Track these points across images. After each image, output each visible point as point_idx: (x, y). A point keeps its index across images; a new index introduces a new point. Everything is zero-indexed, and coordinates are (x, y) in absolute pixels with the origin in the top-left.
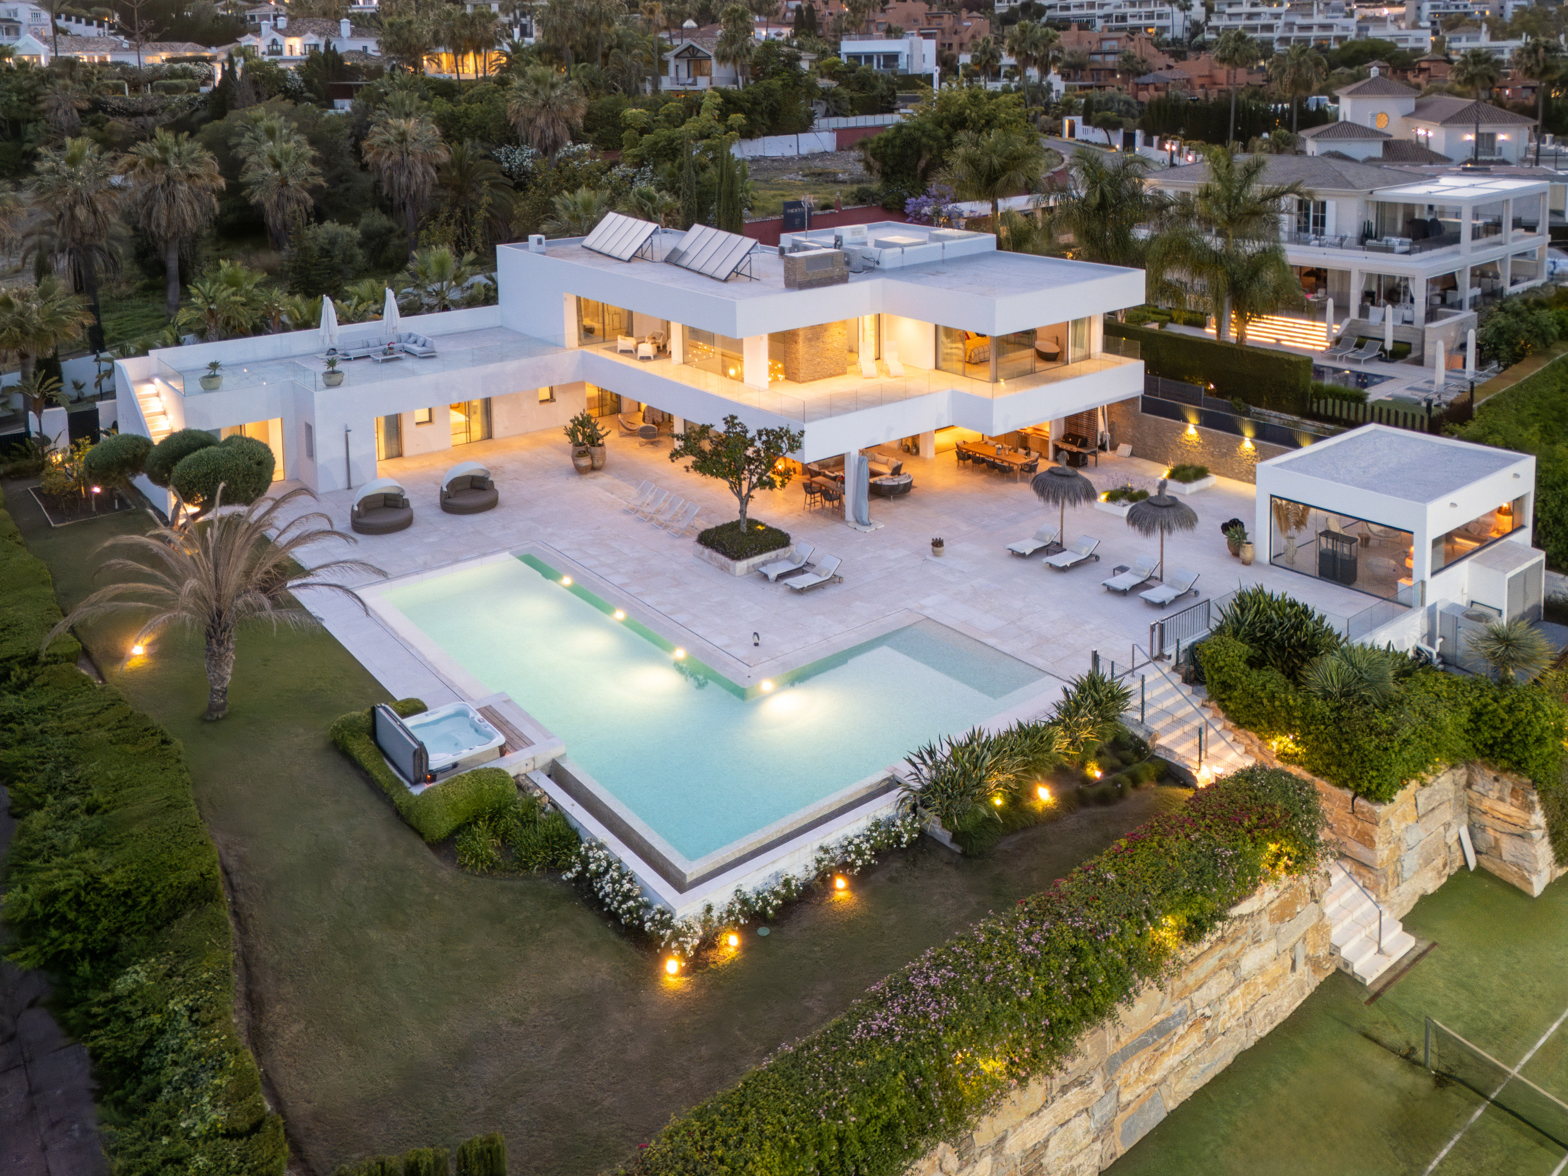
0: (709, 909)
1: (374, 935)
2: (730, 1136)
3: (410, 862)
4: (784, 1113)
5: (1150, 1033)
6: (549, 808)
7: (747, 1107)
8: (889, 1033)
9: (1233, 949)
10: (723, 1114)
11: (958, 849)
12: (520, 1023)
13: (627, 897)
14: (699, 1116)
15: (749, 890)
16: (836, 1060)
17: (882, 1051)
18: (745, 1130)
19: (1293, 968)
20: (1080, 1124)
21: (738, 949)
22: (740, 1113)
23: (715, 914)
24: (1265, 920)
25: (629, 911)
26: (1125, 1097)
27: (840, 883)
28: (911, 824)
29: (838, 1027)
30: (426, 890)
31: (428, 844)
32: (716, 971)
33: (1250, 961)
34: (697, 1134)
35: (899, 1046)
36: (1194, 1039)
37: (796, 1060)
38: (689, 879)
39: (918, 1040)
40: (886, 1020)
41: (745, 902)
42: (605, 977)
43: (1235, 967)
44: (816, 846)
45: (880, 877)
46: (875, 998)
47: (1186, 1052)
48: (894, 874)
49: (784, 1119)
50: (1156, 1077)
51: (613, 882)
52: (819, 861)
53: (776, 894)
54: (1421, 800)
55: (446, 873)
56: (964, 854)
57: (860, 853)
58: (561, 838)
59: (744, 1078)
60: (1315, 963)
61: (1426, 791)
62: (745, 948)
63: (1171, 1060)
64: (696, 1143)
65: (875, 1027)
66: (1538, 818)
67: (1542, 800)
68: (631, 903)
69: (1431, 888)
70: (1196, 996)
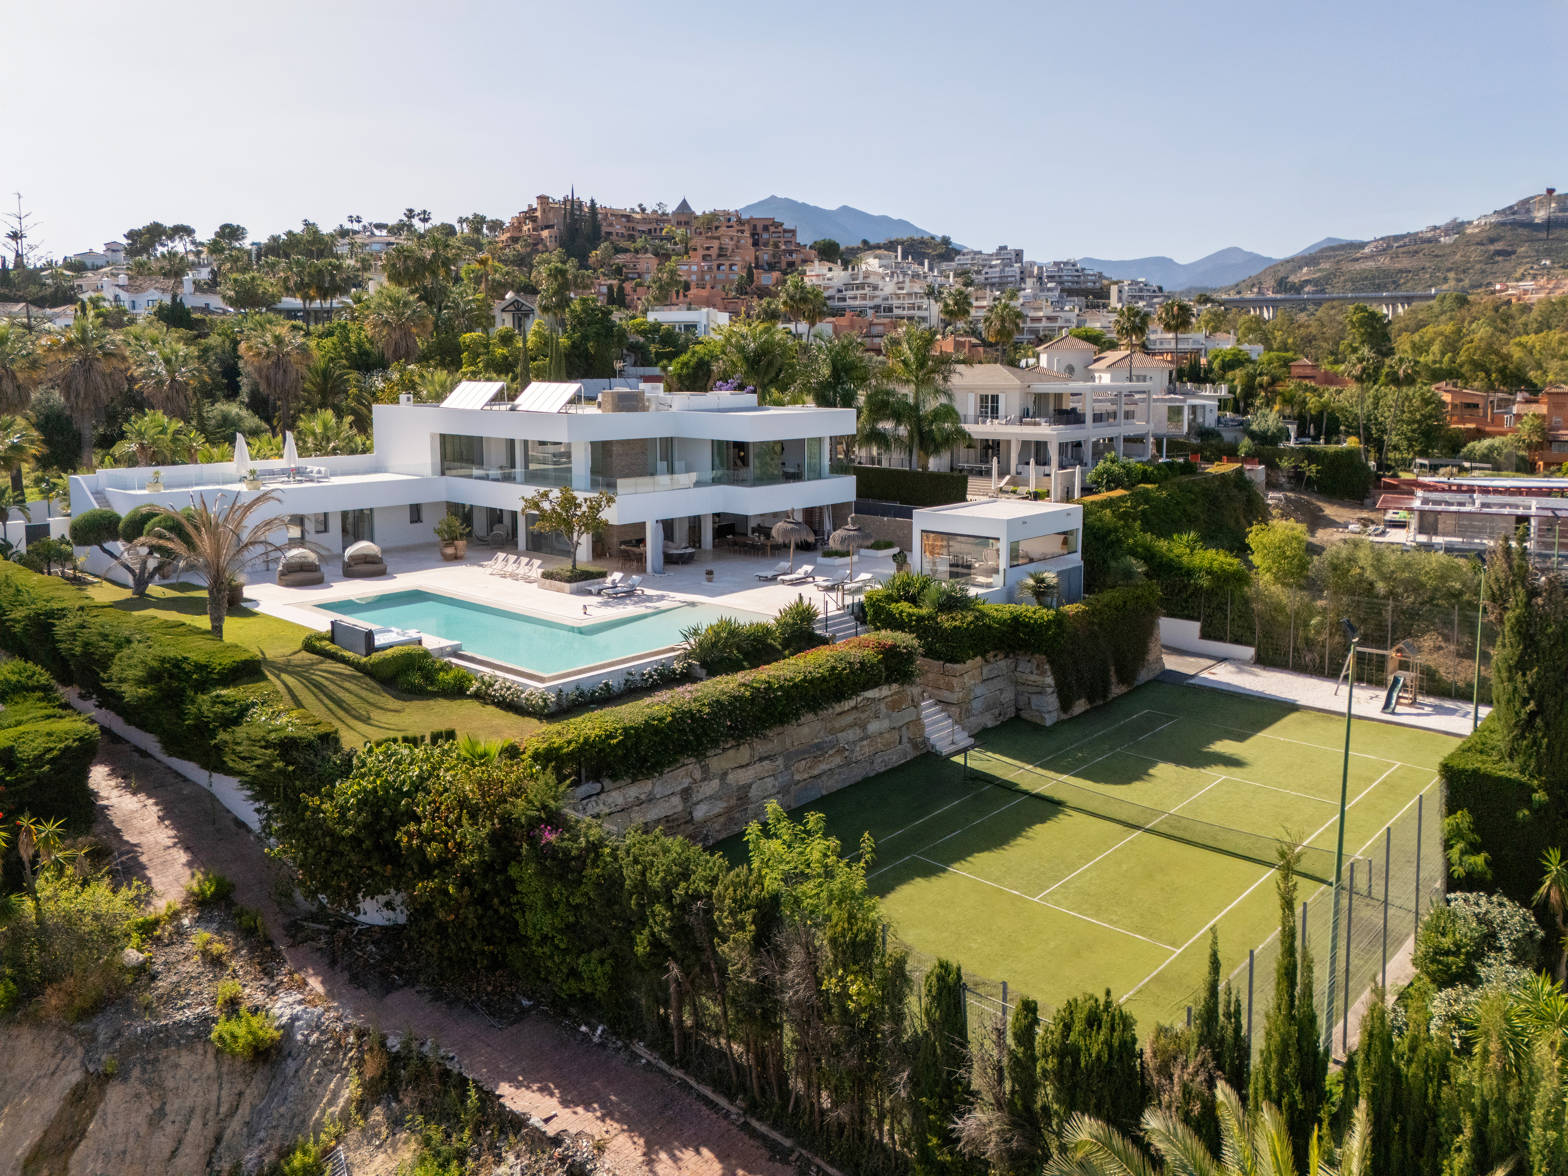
5: (812, 747)
9: (864, 716)
19: (900, 742)
20: (769, 782)
24: (883, 706)
26: (797, 777)
28: (683, 665)
31: (379, 681)
33: (874, 727)
36: (838, 760)
41: (582, 692)
43: (864, 727)
47: (833, 765)
50: (816, 772)
54: (985, 671)
60: (915, 746)
61: (990, 667)
63: (824, 767)
66: (1050, 680)
67: (1052, 669)
69: (990, 724)
70: (840, 735)
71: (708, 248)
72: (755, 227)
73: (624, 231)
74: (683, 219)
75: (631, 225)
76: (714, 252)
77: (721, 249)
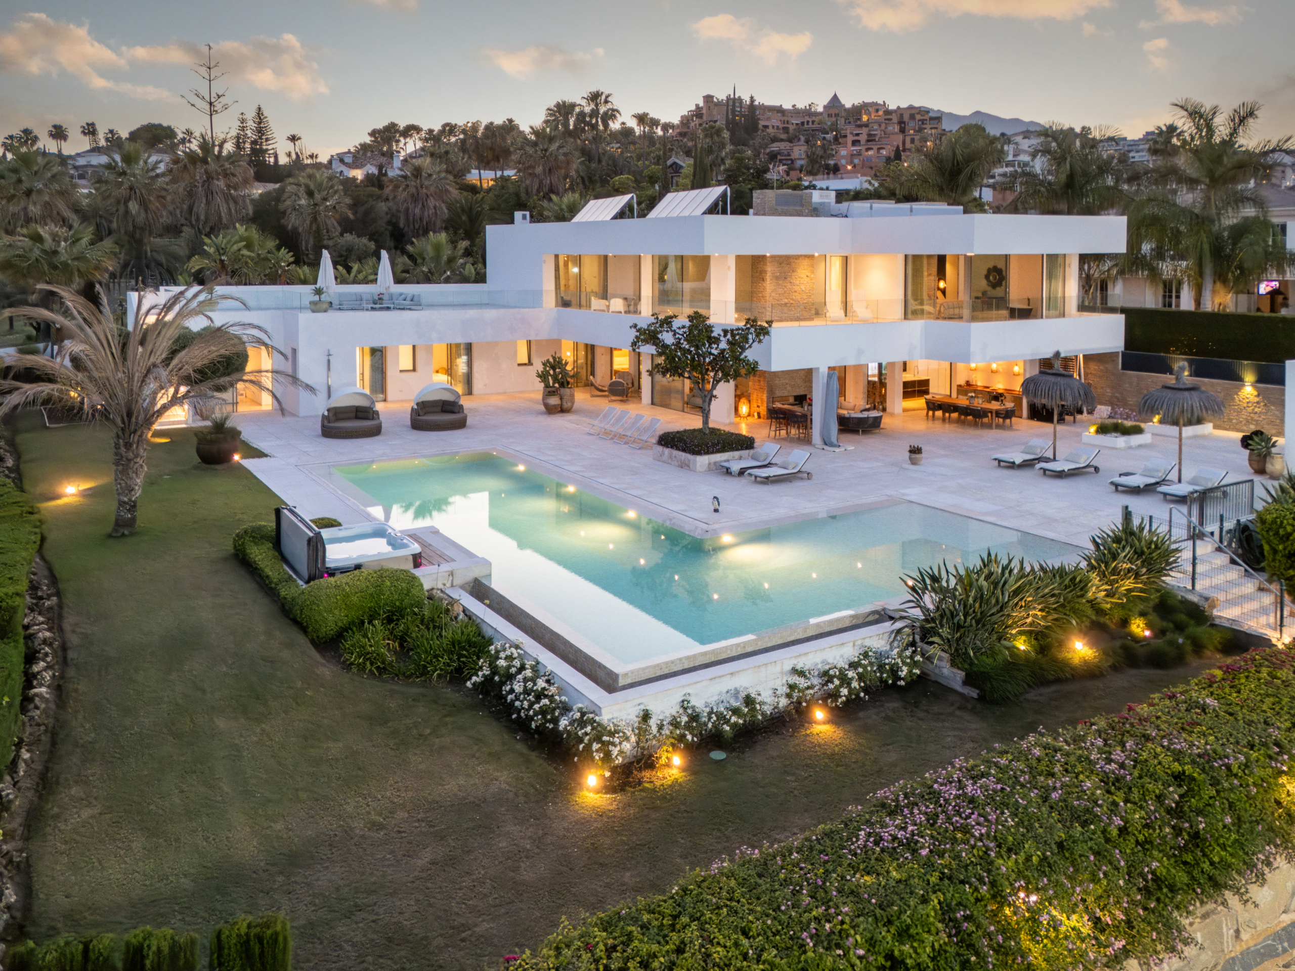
0: (646, 716)
1: (221, 723)
2: (655, 956)
3: (285, 654)
4: (745, 933)
5: (1277, 936)
6: (461, 616)
7: (685, 919)
8: (911, 846)
10: (644, 927)
11: (974, 693)
12: (381, 827)
13: (540, 696)
14: (606, 926)
15: (699, 703)
16: (827, 872)
17: (899, 866)
18: (680, 951)
21: (683, 770)
22: (673, 927)
23: (653, 723)
25: (543, 712)
27: (819, 714)
28: (911, 657)
29: (828, 834)
30: (299, 684)
31: (313, 642)
32: (654, 790)
34: (600, 950)
35: (929, 865)
37: (764, 868)
38: (622, 682)
39: (957, 857)
40: (904, 829)
41: (694, 717)
42: (504, 786)
44: (788, 667)
45: (871, 716)
46: (883, 805)
48: (891, 714)
49: (745, 942)
51: (526, 680)
52: (792, 687)
53: (736, 711)
55: (326, 670)
56: (982, 698)
57: (845, 680)
58: (471, 644)
59: (681, 882)
62: (690, 769)
64: (597, 961)
65: (886, 836)
68: (545, 701)
71: (858, 135)
72: (902, 115)
73: (779, 124)
74: (833, 111)
75: (786, 119)
76: (863, 138)
77: (869, 135)
